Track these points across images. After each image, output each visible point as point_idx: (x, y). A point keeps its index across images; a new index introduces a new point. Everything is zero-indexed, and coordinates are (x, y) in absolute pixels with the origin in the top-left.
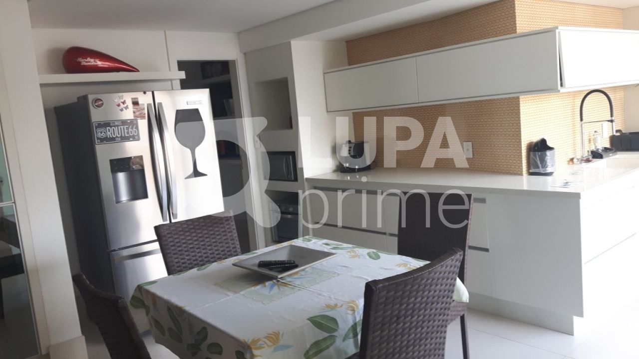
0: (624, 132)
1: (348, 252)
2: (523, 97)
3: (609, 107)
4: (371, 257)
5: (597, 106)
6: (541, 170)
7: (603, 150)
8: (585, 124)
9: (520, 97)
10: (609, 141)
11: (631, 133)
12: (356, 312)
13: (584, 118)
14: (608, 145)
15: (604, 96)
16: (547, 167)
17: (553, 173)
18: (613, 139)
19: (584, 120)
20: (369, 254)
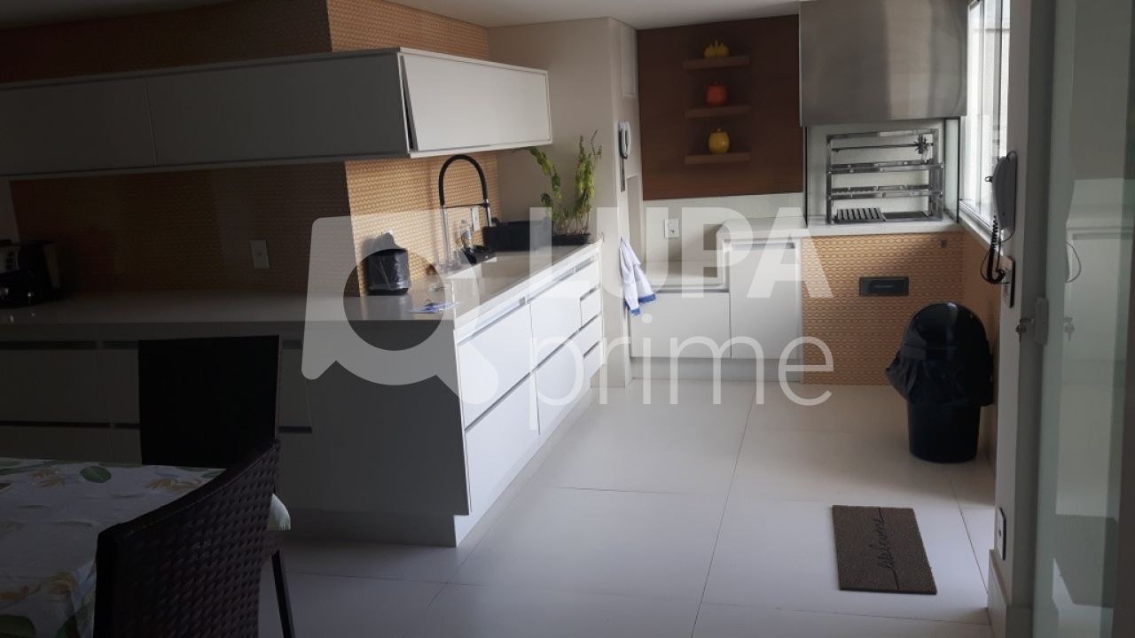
0: (501, 221)
1: (35, 475)
2: (349, 162)
3: (480, 182)
4: (89, 478)
5: (461, 181)
6: (389, 287)
7: (475, 250)
8: (448, 210)
9: (346, 163)
10: (481, 237)
11: (510, 223)
12: (72, 596)
13: (446, 200)
14: (480, 243)
15: (472, 166)
16: (397, 281)
17: (407, 289)
18: (486, 231)
19: (447, 203)
20: (83, 473)
